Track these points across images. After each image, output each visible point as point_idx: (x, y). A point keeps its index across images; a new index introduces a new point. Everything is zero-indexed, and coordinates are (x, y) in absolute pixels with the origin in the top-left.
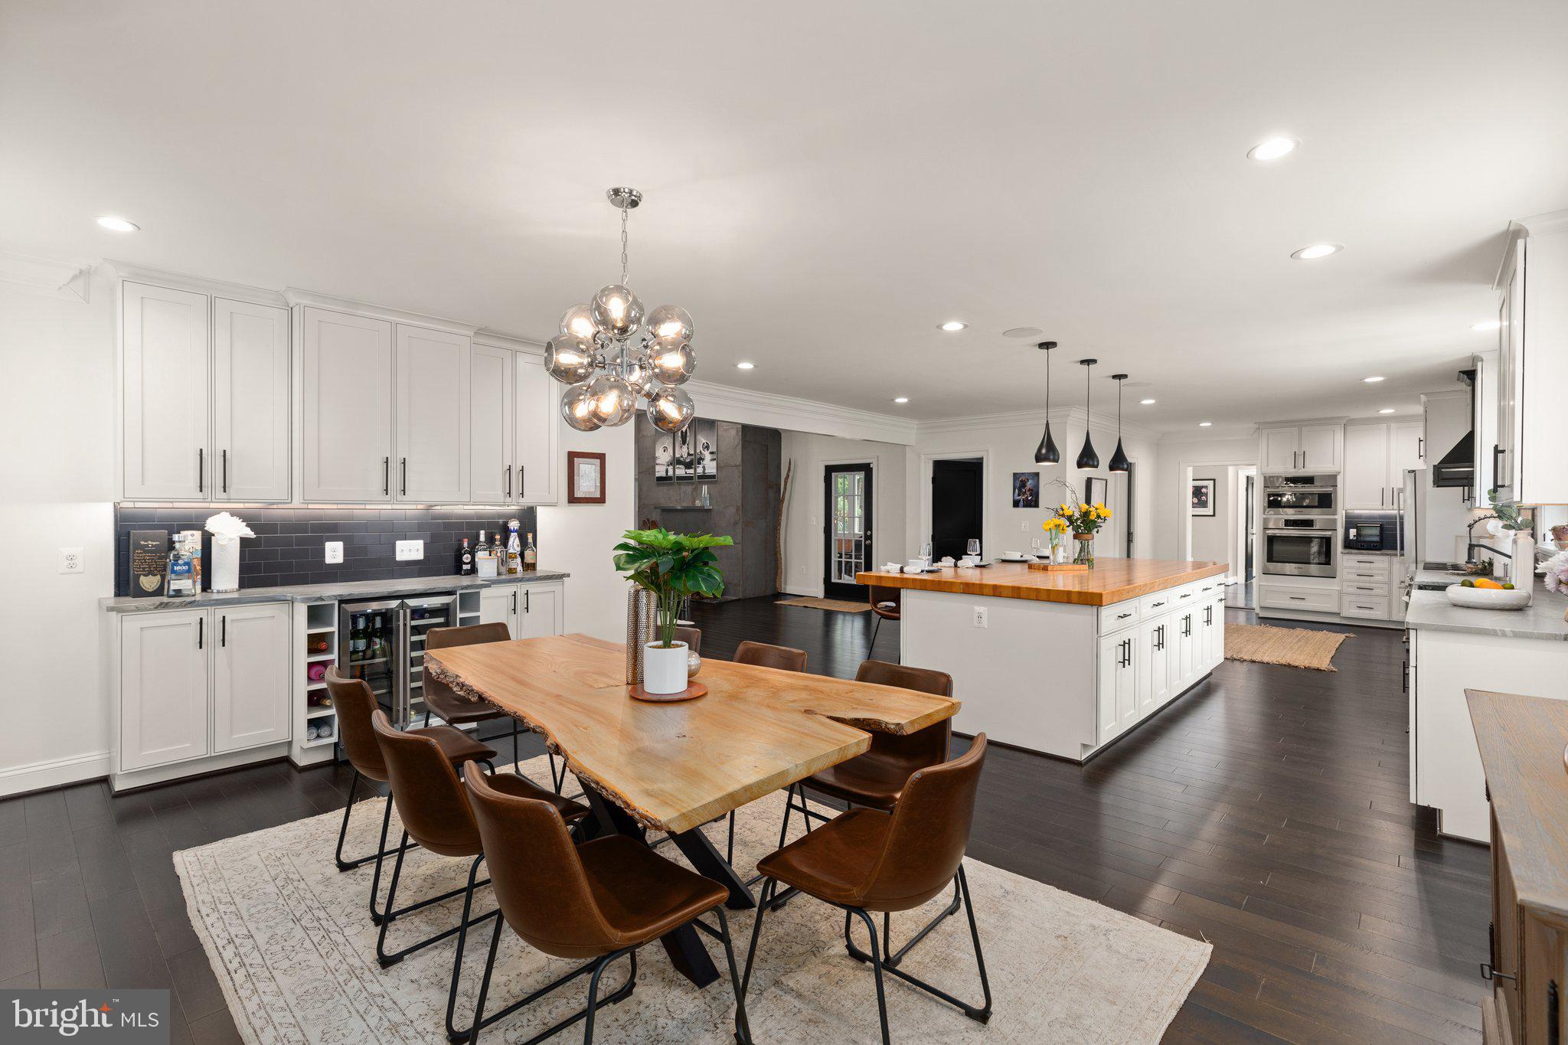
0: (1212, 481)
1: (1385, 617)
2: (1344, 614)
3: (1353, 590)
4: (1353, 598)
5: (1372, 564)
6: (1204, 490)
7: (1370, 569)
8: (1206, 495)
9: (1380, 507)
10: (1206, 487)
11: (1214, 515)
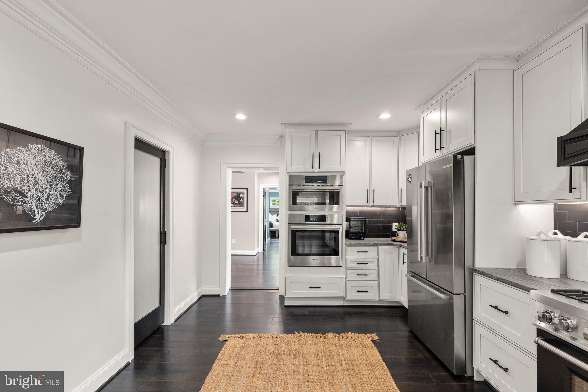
0: (246, 190)
1: (375, 298)
2: (348, 298)
3: (354, 276)
4: (354, 284)
5: (367, 253)
6: (241, 195)
7: (365, 257)
8: (243, 198)
9: (365, 204)
10: (243, 193)
11: (247, 211)
